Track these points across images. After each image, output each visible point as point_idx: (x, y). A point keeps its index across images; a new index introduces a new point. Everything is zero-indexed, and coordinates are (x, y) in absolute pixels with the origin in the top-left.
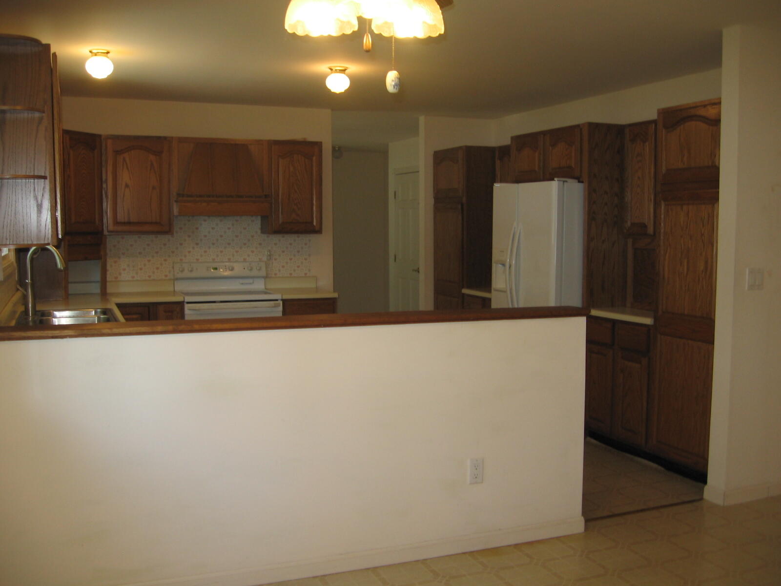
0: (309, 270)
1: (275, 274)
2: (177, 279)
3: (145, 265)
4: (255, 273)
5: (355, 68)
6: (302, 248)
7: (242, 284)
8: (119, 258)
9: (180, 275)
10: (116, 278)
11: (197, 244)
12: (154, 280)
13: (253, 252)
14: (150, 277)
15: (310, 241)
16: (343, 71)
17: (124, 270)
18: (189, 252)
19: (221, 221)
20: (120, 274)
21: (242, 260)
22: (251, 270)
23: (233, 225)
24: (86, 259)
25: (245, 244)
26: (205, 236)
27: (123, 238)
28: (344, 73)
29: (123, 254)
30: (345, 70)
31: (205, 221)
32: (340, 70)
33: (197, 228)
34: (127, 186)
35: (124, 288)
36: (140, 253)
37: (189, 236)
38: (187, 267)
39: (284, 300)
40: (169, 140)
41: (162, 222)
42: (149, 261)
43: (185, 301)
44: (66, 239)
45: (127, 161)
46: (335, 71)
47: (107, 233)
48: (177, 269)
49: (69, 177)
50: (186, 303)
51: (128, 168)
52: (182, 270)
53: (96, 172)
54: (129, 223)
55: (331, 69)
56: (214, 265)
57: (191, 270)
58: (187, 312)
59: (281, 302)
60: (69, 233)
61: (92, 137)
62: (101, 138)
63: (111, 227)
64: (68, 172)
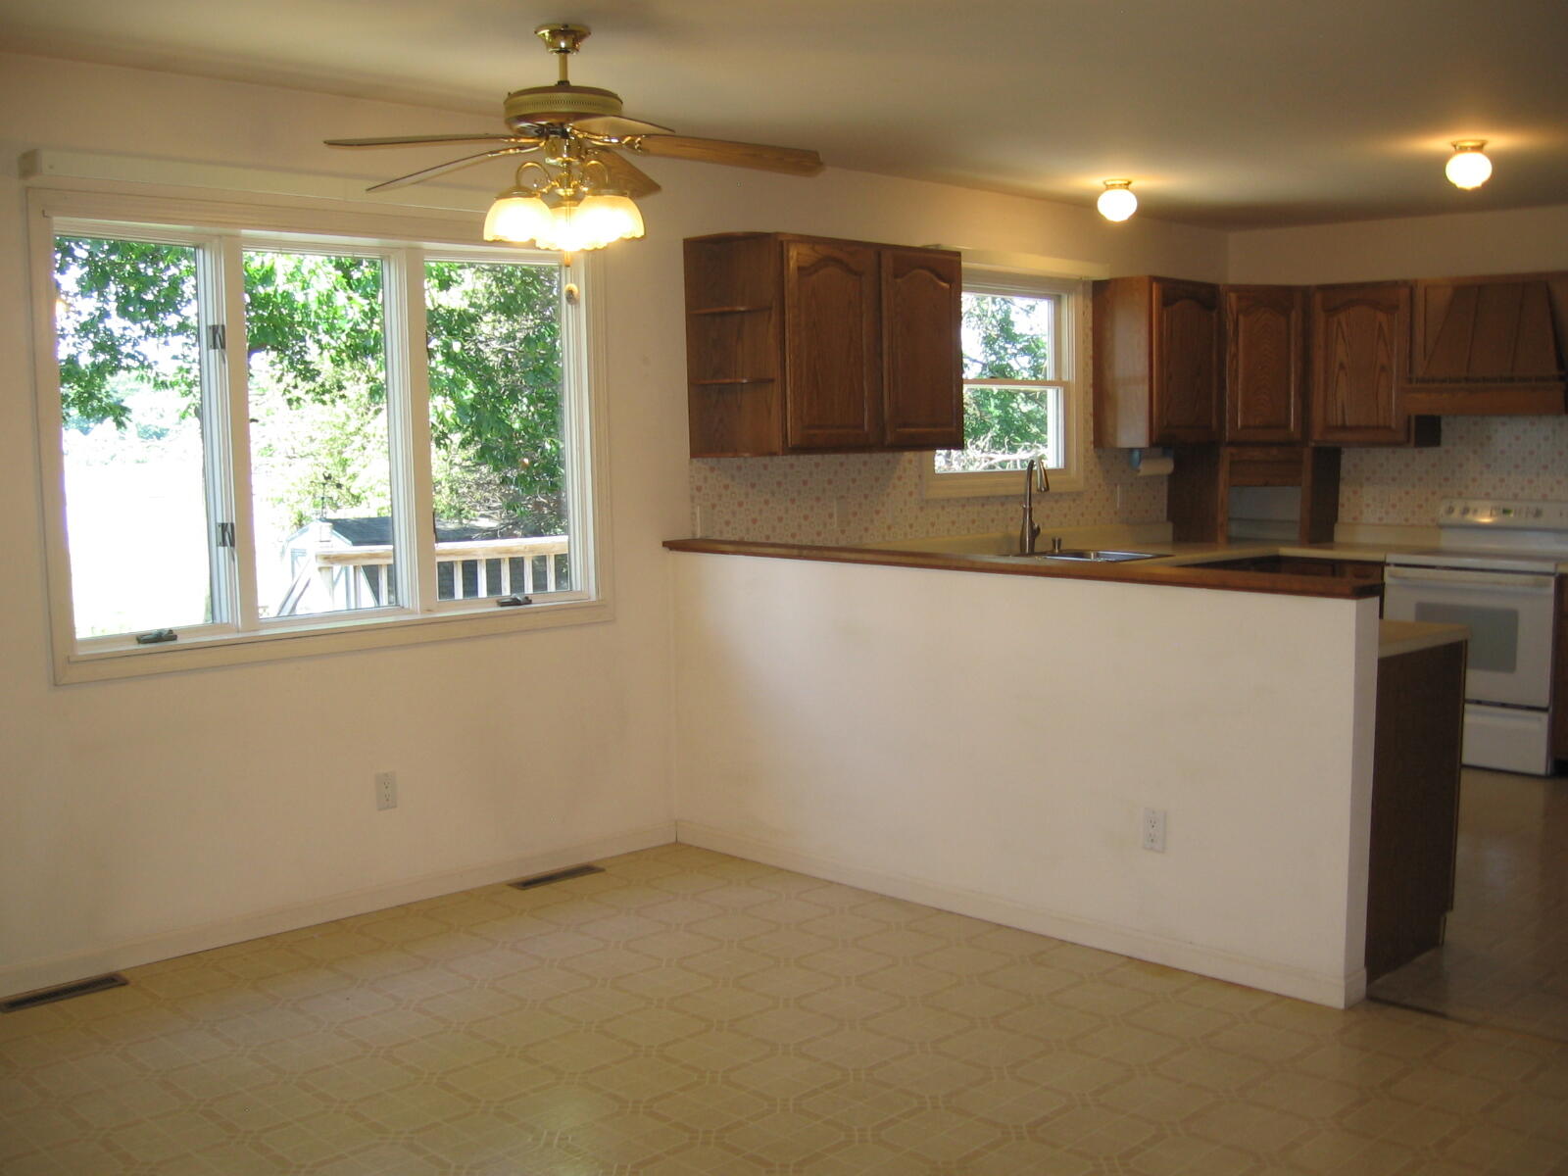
2: (1441, 527)
3: (1400, 499)
5: (1501, 141)
8: (1361, 487)
9: (1444, 520)
10: (1355, 519)
11: (1488, 466)
12: (1412, 526)
14: (1406, 520)
16: (1479, 148)
17: (1368, 506)
18: (1474, 480)
19: (1532, 424)
20: (1361, 513)
24: (1267, 485)
26: (1502, 452)
27: (1368, 452)
28: (1481, 152)
29: (1368, 479)
30: (1482, 146)
31: (1504, 424)
32: (1472, 147)
33: (1489, 438)
34: (1342, 366)
35: (1363, 537)
36: (1394, 479)
37: (1475, 452)
38: (1458, 507)
39: (1557, 575)
40: (1411, 287)
41: (1393, 426)
42: (1407, 493)
43: (1388, 561)
44: (1226, 453)
45: (1344, 325)
46: (1463, 149)
47: (1313, 444)
48: (1442, 509)
49: (1236, 355)
50: (1389, 565)
51: (1343, 337)
52: (1451, 510)
53: (1293, 347)
54: (1344, 428)
55: (1455, 146)
56: (1508, 505)
57: (1466, 511)
58: (1387, 579)
59: (1552, 580)
60: (1232, 443)
61: (1288, 291)
62: (1306, 292)
63: (1317, 436)
64: (1234, 350)
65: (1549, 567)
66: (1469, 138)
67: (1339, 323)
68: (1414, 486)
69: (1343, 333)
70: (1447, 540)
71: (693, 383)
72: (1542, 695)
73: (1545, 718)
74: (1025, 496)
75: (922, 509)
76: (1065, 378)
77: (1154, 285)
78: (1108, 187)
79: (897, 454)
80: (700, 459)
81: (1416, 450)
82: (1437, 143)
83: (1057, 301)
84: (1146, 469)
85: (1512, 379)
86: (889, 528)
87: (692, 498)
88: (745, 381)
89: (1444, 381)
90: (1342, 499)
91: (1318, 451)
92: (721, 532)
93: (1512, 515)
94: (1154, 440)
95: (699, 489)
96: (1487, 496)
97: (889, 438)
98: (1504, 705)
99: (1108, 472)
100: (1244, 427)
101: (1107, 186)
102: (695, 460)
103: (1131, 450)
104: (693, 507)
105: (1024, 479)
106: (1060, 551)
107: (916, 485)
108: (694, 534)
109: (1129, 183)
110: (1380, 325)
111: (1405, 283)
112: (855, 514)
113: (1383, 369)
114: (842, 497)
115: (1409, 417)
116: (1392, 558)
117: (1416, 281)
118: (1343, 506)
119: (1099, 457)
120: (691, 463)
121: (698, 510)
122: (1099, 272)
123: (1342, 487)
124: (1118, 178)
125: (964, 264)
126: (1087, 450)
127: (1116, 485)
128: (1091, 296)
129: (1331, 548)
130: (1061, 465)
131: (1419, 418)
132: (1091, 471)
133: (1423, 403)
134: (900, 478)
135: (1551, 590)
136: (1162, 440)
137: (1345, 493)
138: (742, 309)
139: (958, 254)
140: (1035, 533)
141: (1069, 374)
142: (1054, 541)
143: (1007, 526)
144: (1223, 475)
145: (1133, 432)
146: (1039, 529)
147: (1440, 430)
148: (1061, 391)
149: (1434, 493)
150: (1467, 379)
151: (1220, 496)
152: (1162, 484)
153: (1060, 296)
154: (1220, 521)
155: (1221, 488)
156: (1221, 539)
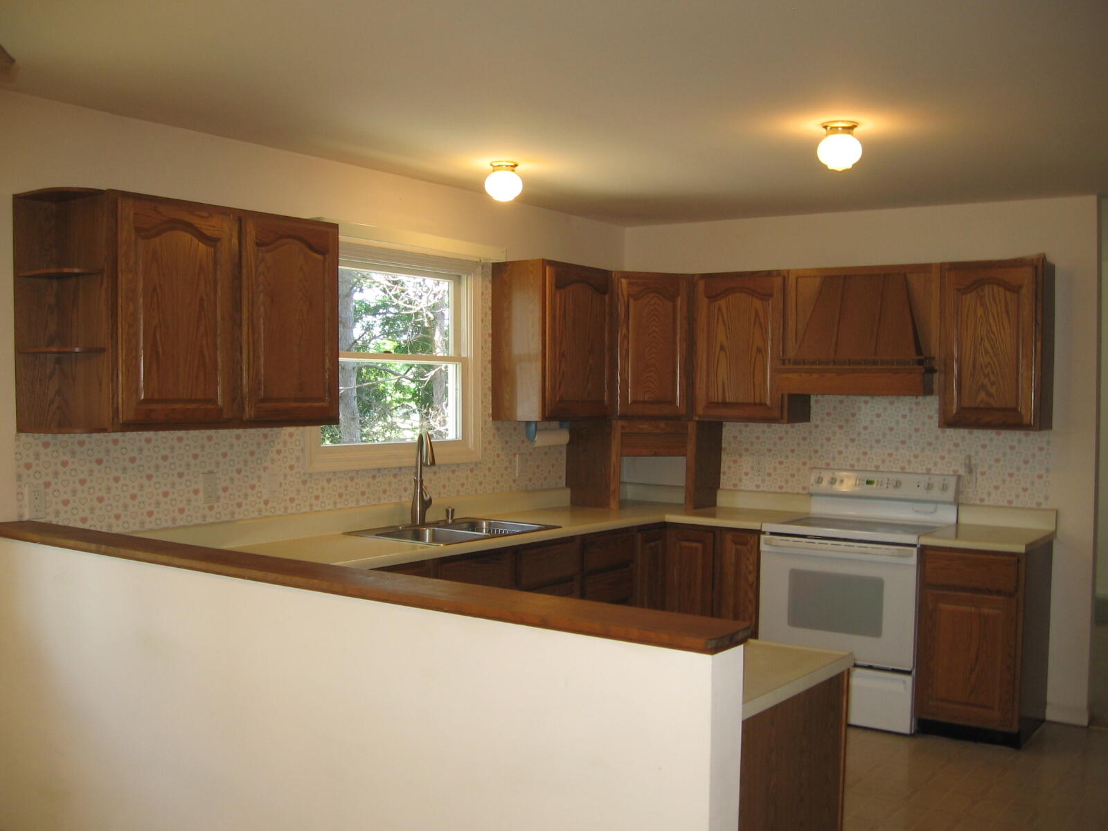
0: (1047, 498)
1: (982, 500)
2: (811, 495)
3: (775, 469)
4: (936, 494)
5: (873, 123)
6: (1033, 456)
7: (917, 512)
8: (741, 457)
9: (814, 489)
11: (853, 440)
12: (786, 493)
13: (943, 458)
14: (781, 487)
15: (1049, 443)
16: (849, 129)
17: (746, 474)
18: (840, 452)
19: (892, 403)
20: (741, 480)
21: (925, 471)
22: (929, 487)
23: (911, 410)
24: (656, 455)
25: (930, 444)
26: (866, 428)
27: (747, 426)
28: (852, 134)
29: (747, 450)
30: (852, 128)
31: (867, 403)
32: (844, 128)
33: (853, 415)
35: (742, 502)
36: (769, 450)
37: (841, 427)
38: (827, 476)
39: (918, 546)
40: (783, 276)
41: (768, 403)
42: (781, 463)
43: (763, 530)
44: (618, 426)
45: (724, 310)
46: (834, 130)
47: (697, 419)
48: (813, 479)
49: (626, 337)
50: (764, 533)
51: (724, 321)
52: (819, 480)
53: (678, 330)
54: (725, 404)
55: (825, 127)
56: (870, 476)
57: (833, 481)
58: (763, 547)
59: (915, 550)
60: (623, 417)
61: (674, 279)
62: (691, 280)
63: (700, 410)
64: (624, 331)
65: (911, 539)
66: (841, 117)
67: (720, 309)
68: (787, 457)
69: (723, 316)
70: (818, 508)
71: (20, 351)
72: (906, 659)
73: (909, 680)
74: (417, 467)
75: (304, 482)
76: (464, 355)
77: (548, 268)
78: (496, 168)
79: (276, 430)
80: (30, 434)
81: (789, 425)
82: (808, 124)
83: (457, 280)
84: (541, 440)
85: (875, 363)
86: (266, 503)
87: (19, 477)
88: (77, 350)
89: (814, 363)
90: (724, 467)
91: (701, 424)
92: (57, 513)
93: (874, 485)
94: (547, 415)
95: (28, 466)
96: (852, 468)
97: (249, 413)
98: (870, 667)
99: (507, 442)
100: (634, 402)
101: (494, 166)
102: (23, 435)
103: (528, 423)
104: (20, 486)
105: (414, 451)
106: (453, 521)
107: (298, 458)
108: (21, 516)
109: (516, 165)
110: (756, 311)
111: (778, 273)
112: (225, 489)
113: (759, 350)
114: (211, 472)
115: (783, 395)
116: (767, 527)
117: (788, 271)
118: (725, 473)
119: (498, 429)
120: (17, 439)
121: (26, 491)
122: (497, 255)
123: (724, 457)
124: (505, 158)
125: (341, 238)
126: (485, 422)
127: (515, 455)
128: (490, 278)
129: (713, 516)
130: (460, 437)
131: (791, 396)
132: (490, 443)
133: (795, 382)
134: (279, 452)
135: (913, 561)
136: (554, 412)
137: (726, 461)
138: (76, 270)
139: (335, 226)
140: (426, 504)
141: (467, 351)
142: (448, 511)
143: (400, 497)
144: (615, 446)
145: (528, 406)
146: (430, 500)
147: (809, 407)
148: (460, 366)
149: (805, 464)
150: (834, 363)
151: (612, 465)
152: (561, 453)
153: (460, 277)
154: (612, 488)
155: (614, 458)
156: (613, 505)
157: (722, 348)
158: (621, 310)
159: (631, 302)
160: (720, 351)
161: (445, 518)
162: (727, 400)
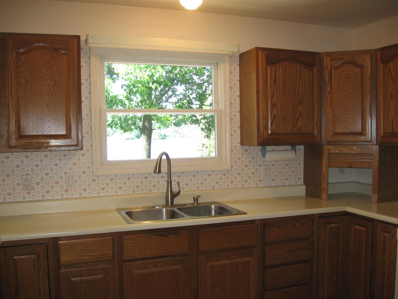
44: (326, 148)
45: (392, 70)
47: (378, 143)
51: (392, 78)
63: (379, 138)
64: (328, 89)
67: (390, 70)
69: (391, 74)
76: (220, 108)
77: (260, 52)
84: (270, 157)
86: (66, 191)
94: (261, 142)
99: (253, 158)
100: (335, 134)
119: (246, 151)
126: (235, 147)
128: (238, 63)
130: (217, 155)
132: (239, 158)
134: (75, 164)
136: (266, 140)
140: (174, 194)
141: (221, 106)
142: (194, 198)
144: (325, 161)
151: (323, 172)
152: (299, 164)
153: (217, 63)
154: (323, 187)
155: (324, 168)
156: (324, 196)
157: (391, 96)
158: (327, 76)
159: (333, 70)
160: (390, 98)
161: (193, 202)
162: (395, 131)
